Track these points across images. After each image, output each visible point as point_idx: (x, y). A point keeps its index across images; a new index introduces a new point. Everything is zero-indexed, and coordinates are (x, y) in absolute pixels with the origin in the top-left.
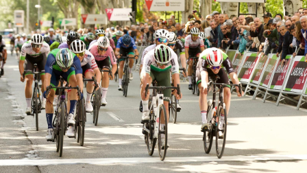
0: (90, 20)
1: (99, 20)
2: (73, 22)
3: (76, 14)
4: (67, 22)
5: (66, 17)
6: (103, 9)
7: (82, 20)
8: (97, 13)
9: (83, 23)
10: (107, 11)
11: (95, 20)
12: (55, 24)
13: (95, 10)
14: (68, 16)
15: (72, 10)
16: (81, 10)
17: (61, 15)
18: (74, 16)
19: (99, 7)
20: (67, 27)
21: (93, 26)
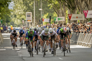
0: (74, 18)
1: (79, 17)
2: (63, 19)
3: (64, 14)
4: (59, 19)
5: (59, 16)
6: (81, 11)
7: (69, 18)
8: (78, 13)
9: (69, 20)
10: (84, 12)
11: (77, 18)
12: (52, 20)
13: (76, 12)
14: (60, 16)
15: (62, 12)
16: (68, 12)
17: (55, 15)
18: (63, 16)
19: (79, 10)
20: (59, 22)
21: (75, 21)
